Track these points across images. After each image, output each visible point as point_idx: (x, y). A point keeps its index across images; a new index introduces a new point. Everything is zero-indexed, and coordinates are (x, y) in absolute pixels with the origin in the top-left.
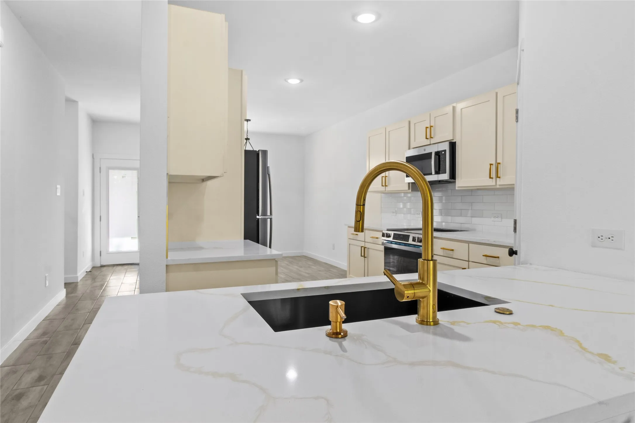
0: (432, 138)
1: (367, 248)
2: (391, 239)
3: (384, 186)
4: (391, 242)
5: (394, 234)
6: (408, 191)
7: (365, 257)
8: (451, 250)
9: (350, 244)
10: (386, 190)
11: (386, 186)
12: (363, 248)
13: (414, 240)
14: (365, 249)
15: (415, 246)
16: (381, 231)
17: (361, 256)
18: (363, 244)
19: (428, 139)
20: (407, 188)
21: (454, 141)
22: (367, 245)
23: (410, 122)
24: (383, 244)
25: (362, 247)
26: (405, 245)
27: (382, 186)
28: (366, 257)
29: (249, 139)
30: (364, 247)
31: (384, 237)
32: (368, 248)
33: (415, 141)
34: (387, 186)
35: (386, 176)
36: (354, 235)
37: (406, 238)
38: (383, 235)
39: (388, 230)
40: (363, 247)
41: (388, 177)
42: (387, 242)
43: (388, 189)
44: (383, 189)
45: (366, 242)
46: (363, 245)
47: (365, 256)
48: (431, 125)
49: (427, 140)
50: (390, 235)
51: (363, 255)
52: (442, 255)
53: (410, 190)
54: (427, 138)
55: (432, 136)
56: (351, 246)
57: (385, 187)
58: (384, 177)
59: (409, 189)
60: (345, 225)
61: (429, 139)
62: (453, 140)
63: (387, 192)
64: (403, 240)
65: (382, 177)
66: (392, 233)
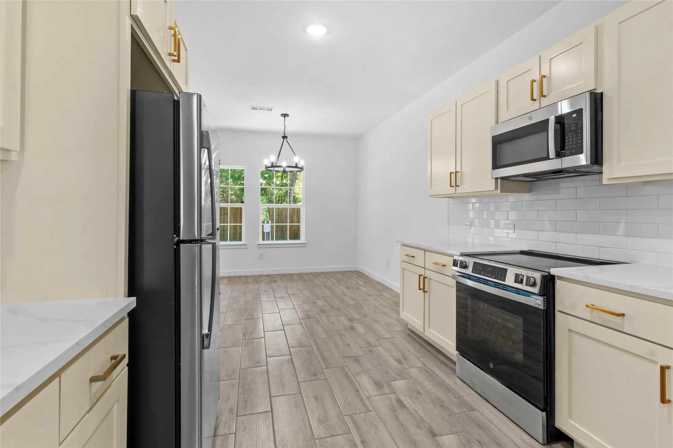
0: (545, 96)
1: (428, 278)
2: (469, 271)
3: (453, 186)
4: (469, 277)
5: (475, 263)
6: (496, 192)
7: (424, 292)
8: (618, 315)
9: (403, 268)
10: (457, 192)
11: (456, 186)
12: (422, 278)
13: (518, 279)
14: (426, 279)
15: (518, 291)
16: (452, 256)
17: (420, 289)
18: (421, 271)
19: (535, 100)
20: (493, 187)
21: (599, 91)
22: (428, 274)
23: (497, 83)
24: (453, 277)
25: (420, 276)
26: (497, 285)
27: (451, 186)
28: (426, 292)
29: (286, 137)
30: (424, 276)
31: (457, 266)
32: (430, 279)
33: (507, 110)
34: (458, 186)
35: (456, 172)
36: (410, 256)
37: (501, 273)
38: (455, 264)
39: (462, 255)
40: (422, 275)
41: (459, 173)
42: (461, 274)
43: (460, 190)
44: (452, 191)
45: (426, 269)
46: (423, 274)
47: (426, 290)
48: (543, 74)
49: (533, 102)
50: (467, 264)
51: (422, 287)
52: (589, 319)
53: (499, 191)
54: (533, 100)
55: (544, 94)
56: (404, 270)
57: (454, 188)
58: (453, 173)
59: (496, 188)
60: (398, 241)
61: (538, 101)
62: (595, 89)
63: (458, 195)
64: (493, 276)
65: (451, 173)
66: (471, 262)
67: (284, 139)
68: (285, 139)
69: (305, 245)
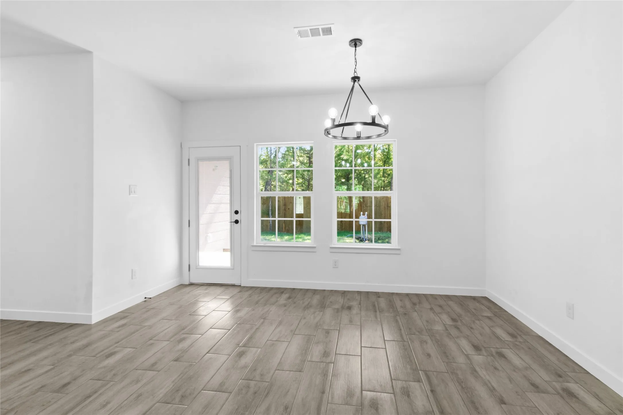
67: (355, 81)
68: (356, 83)
69: (398, 252)
